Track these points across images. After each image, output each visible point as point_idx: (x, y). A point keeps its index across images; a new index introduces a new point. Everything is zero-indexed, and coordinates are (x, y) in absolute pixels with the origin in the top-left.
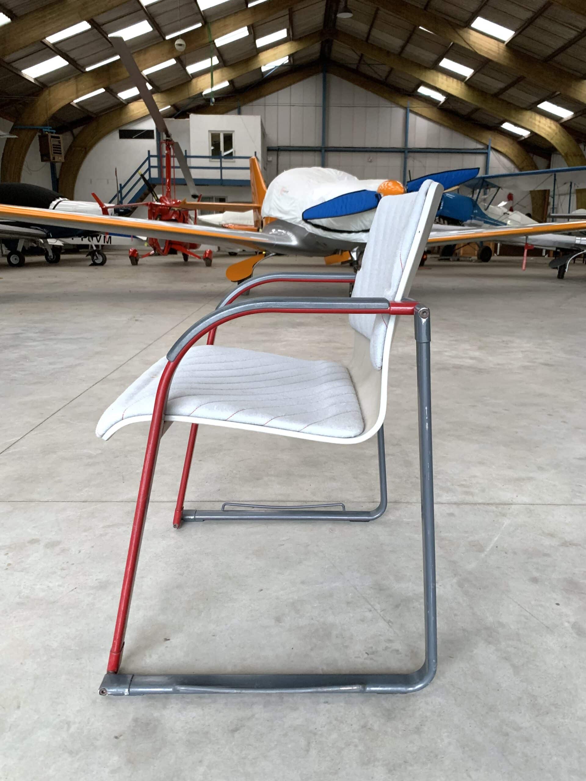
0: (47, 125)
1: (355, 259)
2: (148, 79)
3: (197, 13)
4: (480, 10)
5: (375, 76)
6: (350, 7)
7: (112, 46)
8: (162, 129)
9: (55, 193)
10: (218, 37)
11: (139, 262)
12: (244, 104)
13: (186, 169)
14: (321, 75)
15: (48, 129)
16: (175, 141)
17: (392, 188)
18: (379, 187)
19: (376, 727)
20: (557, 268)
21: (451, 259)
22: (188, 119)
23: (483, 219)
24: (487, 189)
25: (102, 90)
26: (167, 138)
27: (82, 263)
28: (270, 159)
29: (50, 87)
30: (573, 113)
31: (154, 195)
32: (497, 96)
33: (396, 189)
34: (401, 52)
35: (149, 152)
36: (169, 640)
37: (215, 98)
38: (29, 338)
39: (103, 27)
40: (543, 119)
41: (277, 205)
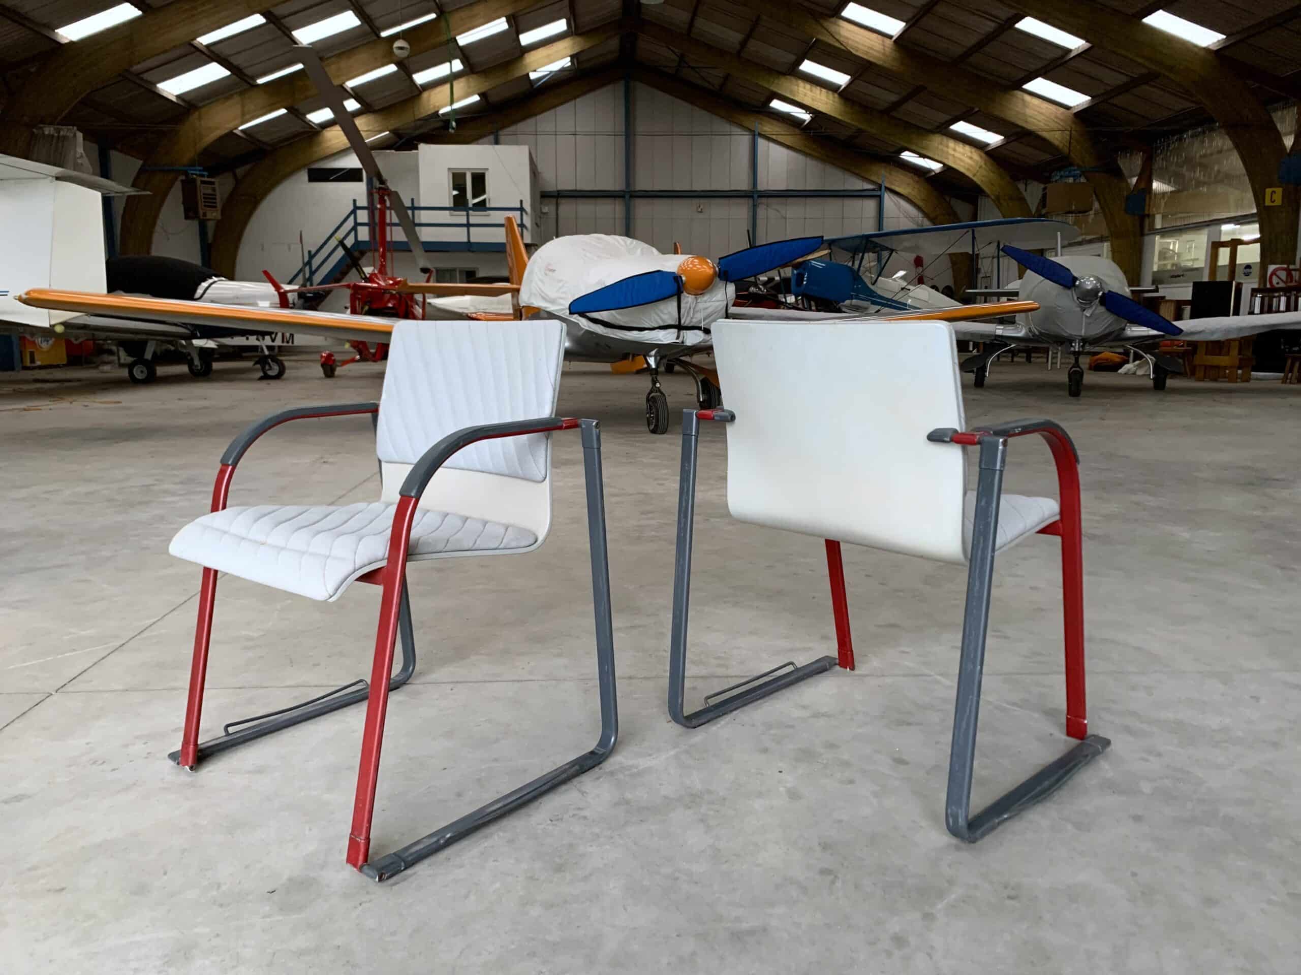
0: (194, 166)
1: (654, 366)
2: (352, 94)
5: (702, 83)
9: (205, 270)
10: (460, 34)
11: (336, 373)
12: (503, 127)
13: (410, 226)
14: (620, 87)
15: (196, 170)
16: (394, 190)
17: (698, 269)
18: (680, 267)
19: (542, 878)
20: (972, 371)
22: (416, 151)
23: (870, 298)
24: (875, 252)
25: (283, 111)
26: (381, 186)
27: (245, 376)
28: (545, 209)
29: (201, 107)
30: (1002, 137)
31: (360, 271)
32: (888, 112)
33: (702, 270)
34: (741, 51)
35: (355, 201)
37: (456, 122)
38: (166, 492)
39: (283, 21)
40: (959, 146)
41: (540, 289)
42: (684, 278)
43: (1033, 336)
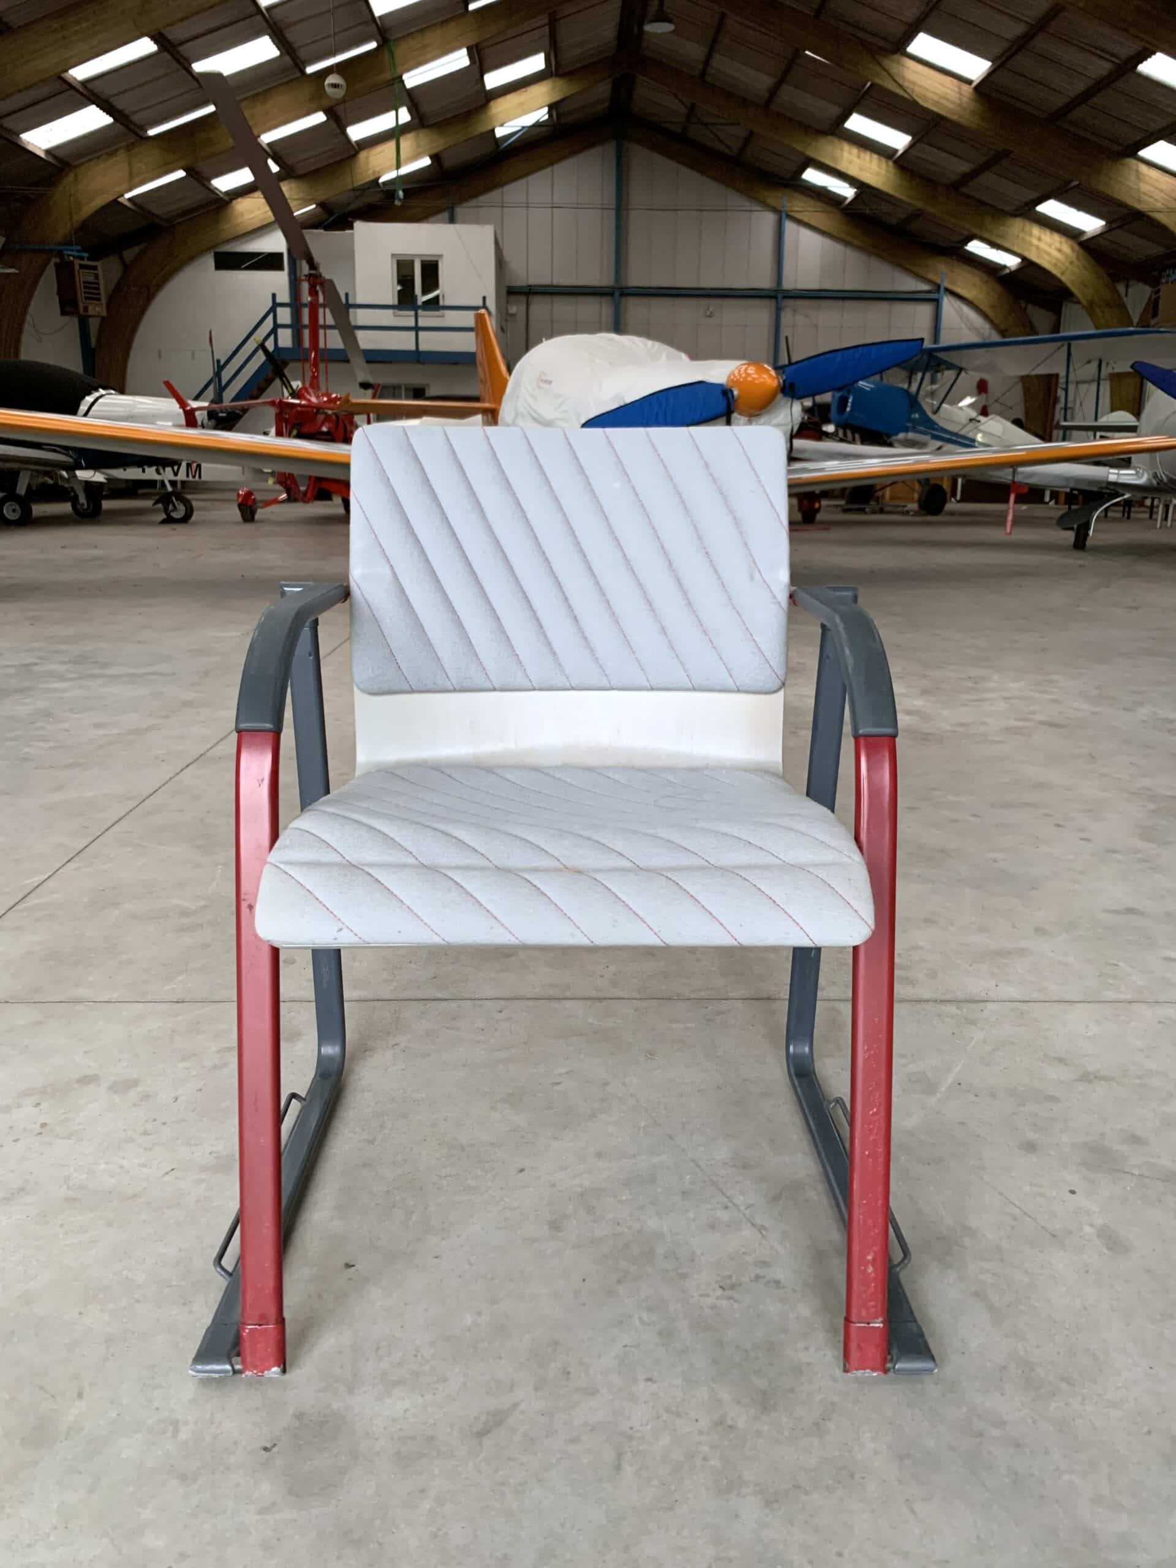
0: (71, 244)
2: (271, 153)
3: (366, 23)
4: (924, 19)
5: (717, 146)
6: (669, 11)
7: (201, 86)
8: (299, 251)
9: (90, 379)
10: (408, 70)
11: (257, 517)
12: (463, 200)
13: (348, 331)
14: (610, 148)
15: (72, 250)
16: (327, 277)
17: (754, 379)
18: (729, 377)
19: (741, 1423)
20: (1072, 529)
21: (867, 510)
22: (351, 231)
23: (930, 431)
24: (938, 371)
25: (180, 174)
26: (311, 271)
27: (144, 518)
28: (513, 310)
29: (76, 167)
30: (1102, 223)
31: (286, 383)
32: (957, 187)
33: (761, 380)
34: (770, 100)
35: (274, 296)
36: (353, 1266)
37: (404, 191)
38: (50, 674)
39: (181, 49)
40: (1045, 234)
41: (530, 407)
42: (736, 393)
43: (1158, 483)
